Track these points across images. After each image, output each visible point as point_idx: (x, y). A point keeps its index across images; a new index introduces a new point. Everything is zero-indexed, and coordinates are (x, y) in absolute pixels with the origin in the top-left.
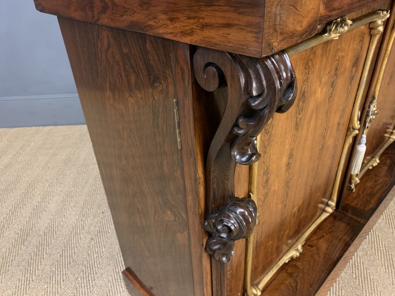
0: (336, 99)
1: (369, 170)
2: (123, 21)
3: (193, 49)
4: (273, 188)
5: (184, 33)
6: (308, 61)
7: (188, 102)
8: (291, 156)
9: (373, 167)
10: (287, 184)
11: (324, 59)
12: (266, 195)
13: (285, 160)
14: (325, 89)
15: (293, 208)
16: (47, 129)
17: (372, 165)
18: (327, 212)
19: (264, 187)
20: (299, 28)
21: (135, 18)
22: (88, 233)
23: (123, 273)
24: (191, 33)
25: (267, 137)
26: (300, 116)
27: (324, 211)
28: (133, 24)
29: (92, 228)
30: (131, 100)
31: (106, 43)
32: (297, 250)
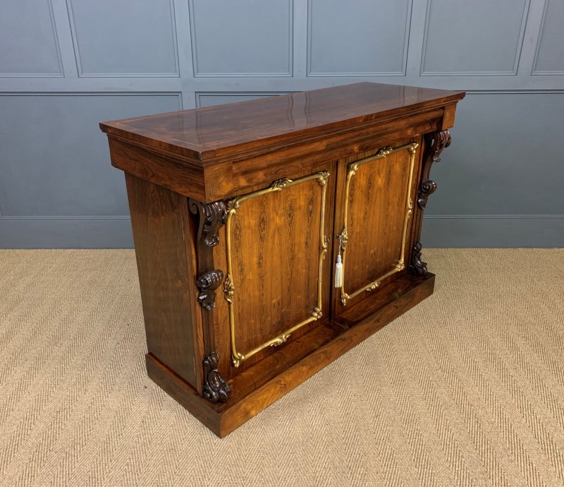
0: (297, 225)
1: (366, 291)
2: (161, 183)
3: (188, 198)
4: (248, 277)
5: (185, 192)
6: (262, 202)
7: (187, 219)
8: (260, 257)
9: (372, 290)
10: (261, 277)
11: (277, 201)
12: (243, 280)
13: (255, 259)
14: (283, 218)
15: (272, 299)
16: (70, 251)
17: (370, 288)
18: (313, 316)
19: (240, 274)
20: (223, 194)
21: (167, 183)
22: (114, 339)
23: (146, 355)
24: (187, 192)
25: (237, 242)
26: (263, 233)
27: (312, 316)
28: (165, 185)
29: (118, 336)
30: (163, 218)
31: (152, 189)
32: (282, 338)
